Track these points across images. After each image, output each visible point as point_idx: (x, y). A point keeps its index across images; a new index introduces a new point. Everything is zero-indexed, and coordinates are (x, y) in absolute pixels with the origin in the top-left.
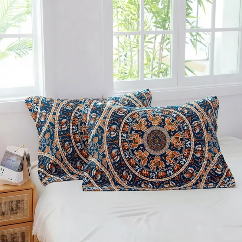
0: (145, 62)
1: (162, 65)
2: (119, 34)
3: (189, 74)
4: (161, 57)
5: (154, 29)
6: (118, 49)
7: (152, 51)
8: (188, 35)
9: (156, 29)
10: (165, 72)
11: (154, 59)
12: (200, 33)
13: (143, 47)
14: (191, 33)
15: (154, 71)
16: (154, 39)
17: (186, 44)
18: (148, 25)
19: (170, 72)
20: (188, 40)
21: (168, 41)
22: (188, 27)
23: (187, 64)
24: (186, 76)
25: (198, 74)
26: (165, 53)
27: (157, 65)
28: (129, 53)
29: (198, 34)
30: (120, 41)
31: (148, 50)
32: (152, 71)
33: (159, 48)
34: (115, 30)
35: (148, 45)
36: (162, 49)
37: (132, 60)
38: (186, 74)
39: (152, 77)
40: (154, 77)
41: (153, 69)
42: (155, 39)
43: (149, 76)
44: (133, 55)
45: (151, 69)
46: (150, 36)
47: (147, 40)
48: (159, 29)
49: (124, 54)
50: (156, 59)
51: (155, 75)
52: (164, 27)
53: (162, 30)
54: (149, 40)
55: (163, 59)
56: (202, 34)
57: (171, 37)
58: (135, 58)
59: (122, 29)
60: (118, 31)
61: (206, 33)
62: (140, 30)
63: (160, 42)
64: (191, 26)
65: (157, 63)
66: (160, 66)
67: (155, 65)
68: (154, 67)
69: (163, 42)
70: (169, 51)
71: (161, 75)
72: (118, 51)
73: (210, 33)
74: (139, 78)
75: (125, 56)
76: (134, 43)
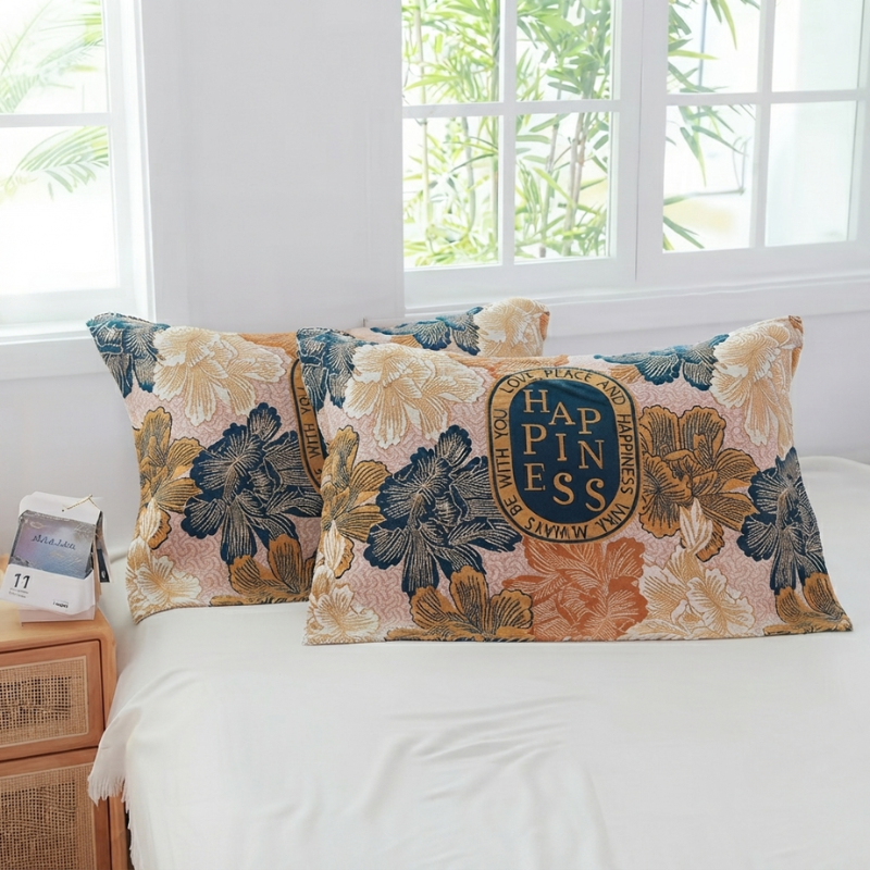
0: (519, 201)
1: (579, 213)
2: (425, 114)
3: (678, 244)
4: (577, 188)
5: (550, 94)
6: (422, 158)
7: (542, 167)
8: (673, 113)
9: (559, 97)
10: (591, 237)
11: (551, 193)
12: (714, 108)
13: (512, 153)
14: (683, 109)
15: (549, 233)
16: (551, 128)
17: (668, 144)
18: (531, 82)
19: (610, 236)
20: (672, 131)
21: (601, 133)
22: (674, 86)
23: (668, 211)
24: (664, 251)
25: (712, 242)
26: (590, 172)
27: (563, 211)
28: (463, 172)
29: (710, 112)
30: (429, 132)
31: (529, 166)
32: (543, 232)
33: (568, 157)
34: (412, 98)
35: (528, 150)
36: (580, 159)
37: (473, 194)
38: (665, 245)
39: (543, 253)
40: (551, 254)
41: (547, 227)
42: (556, 126)
43: (534, 250)
44: (477, 178)
45: (540, 225)
46: (538, 119)
47: (524, 130)
48: (566, 95)
49: (446, 176)
50: (557, 193)
51: (555, 247)
52: (586, 87)
53: (579, 97)
54: (533, 130)
55: (581, 192)
56: (723, 110)
57: (614, 120)
58: (484, 189)
59: (439, 95)
60: (424, 101)
61: (737, 107)
62: (501, 99)
63: (573, 136)
64: (683, 86)
65: (560, 205)
66: (572, 215)
67: (556, 212)
68: (550, 220)
69: (585, 138)
70: (605, 169)
71: (575, 246)
72: (423, 166)
73: (753, 109)
74: (496, 258)
75: (451, 182)
76: (482, 144)
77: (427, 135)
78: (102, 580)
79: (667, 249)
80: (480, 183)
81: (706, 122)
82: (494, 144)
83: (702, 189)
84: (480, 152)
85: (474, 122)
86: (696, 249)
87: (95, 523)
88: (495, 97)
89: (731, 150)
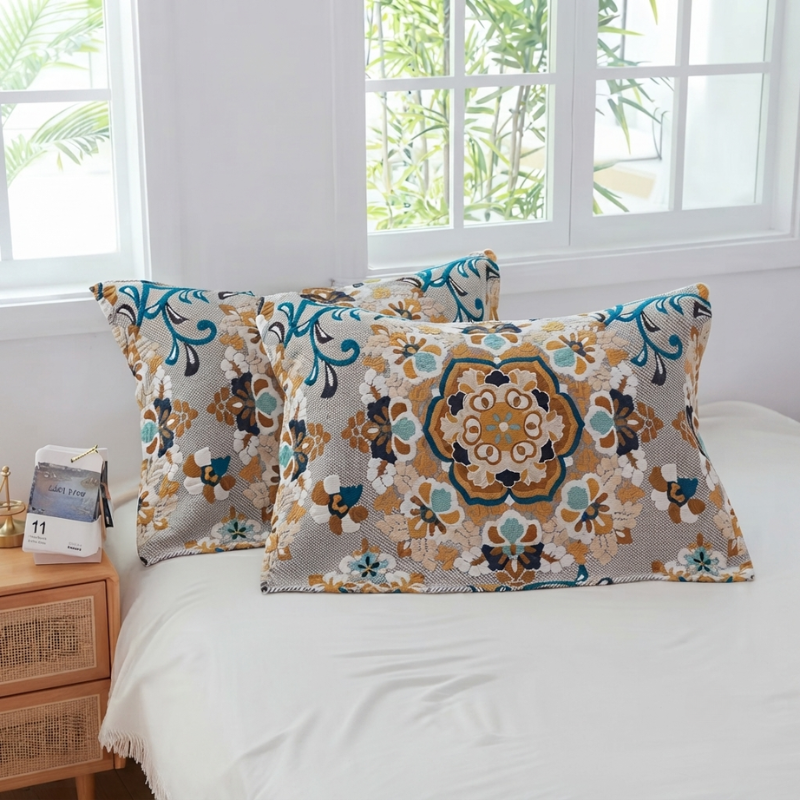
0: (469, 169)
1: (521, 179)
2: (386, 86)
3: (607, 208)
4: (518, 155)
5: (494, 70)
6: (381, 129)
7: (486, 136)
8: (602, 87)
9: (501, 72)
10: (529, 204)
11: (495, 158)
12: (638, 81)
13: (461, 123)
14: (611, 83)
15: (494, 196)
16: (495, 100)
17: (597, 113)
18: (477, 57)
19: (546, 197)
20: (601, 103)
21: (539, 105)
22: (603, 60)
23: (599, 177)
24: (594, 215)
25: (636, 206)
26: (529, 141)
27: (506, 178)
28: (418, 143)
29: (633, 83)
30: (389, 104)
31: (476, 135)
32: (488, 198)
33: (509, 127)
34: (373, 73)
35: (475, 120)
36: (519, 128)
37: (427, 162)
38: (595, 208)
39: (488, 216)
40: (497, 219)
41: (491, 192)
42: (499, 100)
43: (479, 213)
44: (430, 148)
45: (485, 192)
46: (483, 92)
47: (472, 103)
48: (510, 71)
49: (404, 145)
50: (500, 161)
51: (498, 210)
52: (526, 63)
53: (520, 71)
54: (478, 102)
55: (522, 160)
56: (645, 83)
57: (551, 93)
58: (437, 159)
59: (397, 70)
60: (384, 76)
61: (658, 79)
62: (452, 73)
63: (514, 107)
64: (611, 60)
65: (503, 173)
66: (514, 181)
67: (499, 179)
68: (494, 186)
69: (524, 109)
70: (543, 138)
71: (516, 211)
72: (382, 137)
73: (672, 81)
74: (448, 223)
75: (407, 151)
76: (434, 115)
77: (386, 108)
78: (107, 526)
79: (596, 213)
80: (432, 153)
81: (629, 94)
82: (445, 115)
83: (628, 157)
84: (433, 123)
85: (427, 95)
86: (620, 212)
87: (100, 472)
88: (446, 70)
89: (651, 119)
